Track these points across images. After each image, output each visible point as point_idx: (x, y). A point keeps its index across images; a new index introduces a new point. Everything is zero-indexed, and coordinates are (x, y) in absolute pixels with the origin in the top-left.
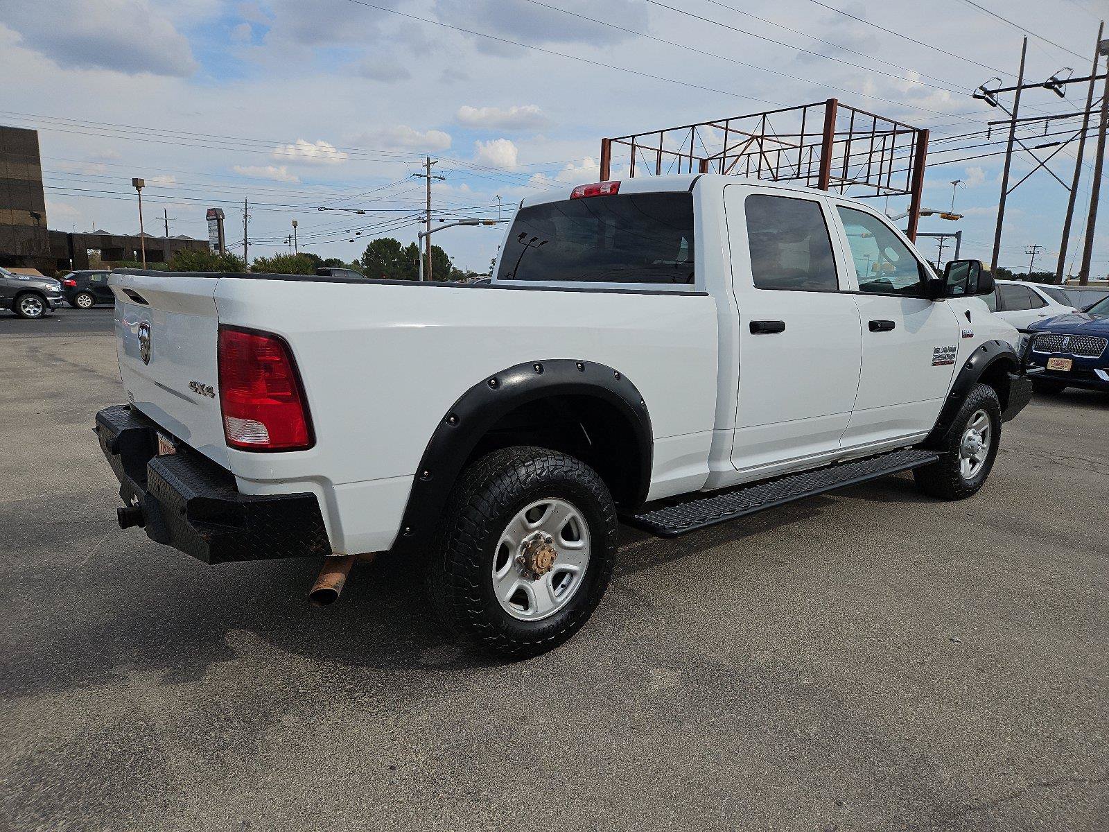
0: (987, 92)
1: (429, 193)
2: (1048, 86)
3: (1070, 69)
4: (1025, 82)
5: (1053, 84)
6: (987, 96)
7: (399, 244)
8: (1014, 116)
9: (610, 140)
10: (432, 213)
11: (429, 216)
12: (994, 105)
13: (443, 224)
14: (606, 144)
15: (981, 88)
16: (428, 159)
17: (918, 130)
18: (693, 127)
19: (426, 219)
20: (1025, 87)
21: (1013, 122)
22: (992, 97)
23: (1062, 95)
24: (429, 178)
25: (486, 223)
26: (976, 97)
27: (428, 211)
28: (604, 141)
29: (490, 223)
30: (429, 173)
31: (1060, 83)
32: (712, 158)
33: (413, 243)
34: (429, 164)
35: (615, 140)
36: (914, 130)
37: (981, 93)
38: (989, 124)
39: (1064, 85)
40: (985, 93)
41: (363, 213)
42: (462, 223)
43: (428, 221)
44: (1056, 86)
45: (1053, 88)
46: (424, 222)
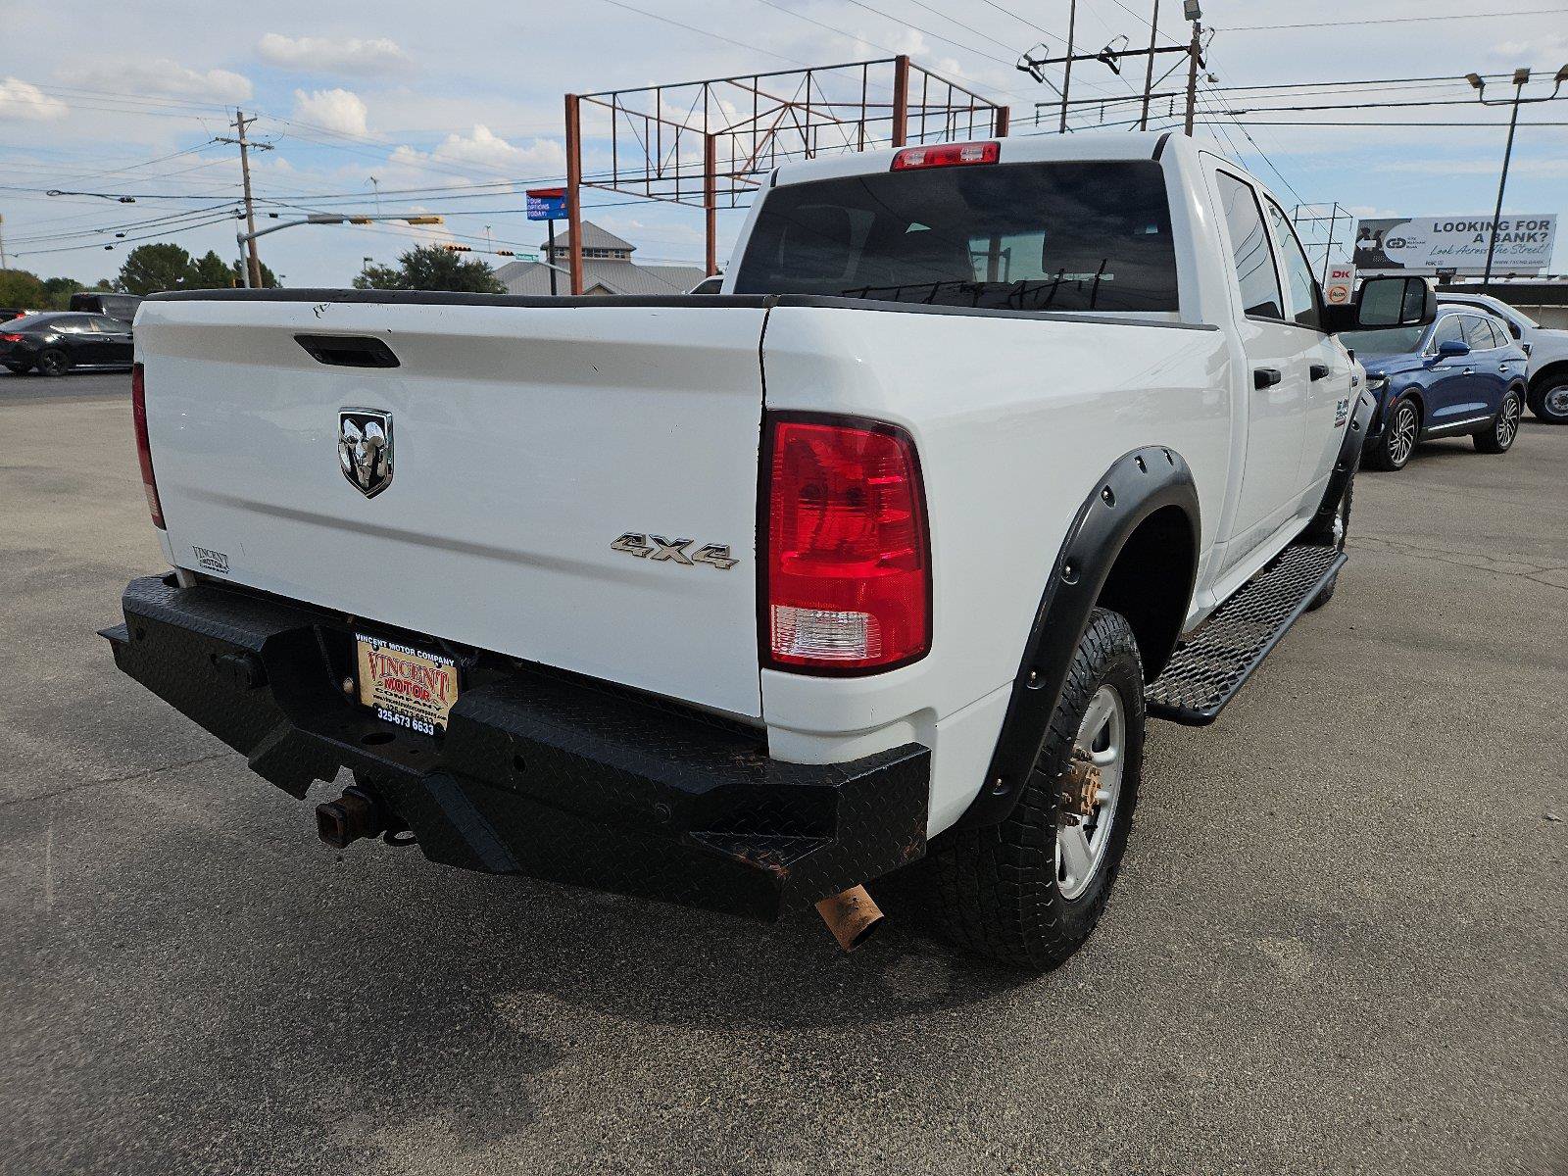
0: (1032, 63)
1: (246, 170)
2: (1102, 58)
3: (1126, 38)
4: (1076, 52)
5: (1107, 57)
6: (1032, 68)
7: (186, 254)
8: (1065, 96)
9: (578, 98)
10: (254, 203)
11: (249, 208)
12: (1040, 81)
13: (275, 223)
14: (572, 104)
15: (1026, 57)
16: (239, 115)
17: (996, 107)
18: (706, 83)
19: (244, 212)
20: (1076, 58)
21: (1065, 104)
22: (1038, 69)
23: (1117, 72)
24: (243, 146)
25: (355, 221)
26: (1020, 68)
27: (248, 199)
28: (568, 98)
29: (363, 221)
30: (242, 136)
31: (1115, 55)
32: (721, 134)
33: (211, 252)
34: (241, 123)
35: (584, 97)
36: (993, 107)
37: (1025, 63)
38: (1037, 105)
39: (1119, 58)
40: (1030, 65)
41: (129, 200)
42: (315, 220)
43: (248, 216)
44: (1111, 59)
45: (1108, 62)
46: (242, 217)
